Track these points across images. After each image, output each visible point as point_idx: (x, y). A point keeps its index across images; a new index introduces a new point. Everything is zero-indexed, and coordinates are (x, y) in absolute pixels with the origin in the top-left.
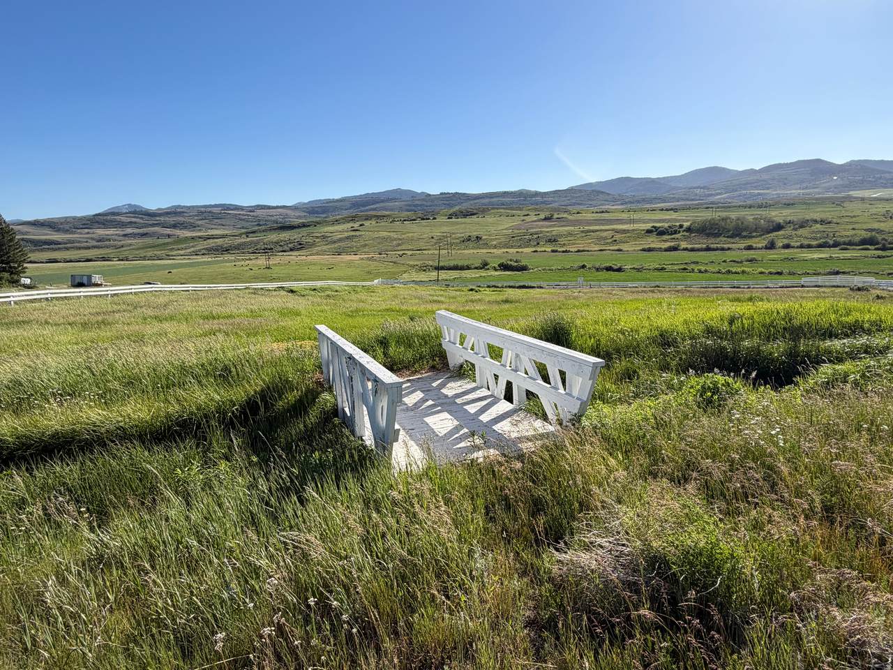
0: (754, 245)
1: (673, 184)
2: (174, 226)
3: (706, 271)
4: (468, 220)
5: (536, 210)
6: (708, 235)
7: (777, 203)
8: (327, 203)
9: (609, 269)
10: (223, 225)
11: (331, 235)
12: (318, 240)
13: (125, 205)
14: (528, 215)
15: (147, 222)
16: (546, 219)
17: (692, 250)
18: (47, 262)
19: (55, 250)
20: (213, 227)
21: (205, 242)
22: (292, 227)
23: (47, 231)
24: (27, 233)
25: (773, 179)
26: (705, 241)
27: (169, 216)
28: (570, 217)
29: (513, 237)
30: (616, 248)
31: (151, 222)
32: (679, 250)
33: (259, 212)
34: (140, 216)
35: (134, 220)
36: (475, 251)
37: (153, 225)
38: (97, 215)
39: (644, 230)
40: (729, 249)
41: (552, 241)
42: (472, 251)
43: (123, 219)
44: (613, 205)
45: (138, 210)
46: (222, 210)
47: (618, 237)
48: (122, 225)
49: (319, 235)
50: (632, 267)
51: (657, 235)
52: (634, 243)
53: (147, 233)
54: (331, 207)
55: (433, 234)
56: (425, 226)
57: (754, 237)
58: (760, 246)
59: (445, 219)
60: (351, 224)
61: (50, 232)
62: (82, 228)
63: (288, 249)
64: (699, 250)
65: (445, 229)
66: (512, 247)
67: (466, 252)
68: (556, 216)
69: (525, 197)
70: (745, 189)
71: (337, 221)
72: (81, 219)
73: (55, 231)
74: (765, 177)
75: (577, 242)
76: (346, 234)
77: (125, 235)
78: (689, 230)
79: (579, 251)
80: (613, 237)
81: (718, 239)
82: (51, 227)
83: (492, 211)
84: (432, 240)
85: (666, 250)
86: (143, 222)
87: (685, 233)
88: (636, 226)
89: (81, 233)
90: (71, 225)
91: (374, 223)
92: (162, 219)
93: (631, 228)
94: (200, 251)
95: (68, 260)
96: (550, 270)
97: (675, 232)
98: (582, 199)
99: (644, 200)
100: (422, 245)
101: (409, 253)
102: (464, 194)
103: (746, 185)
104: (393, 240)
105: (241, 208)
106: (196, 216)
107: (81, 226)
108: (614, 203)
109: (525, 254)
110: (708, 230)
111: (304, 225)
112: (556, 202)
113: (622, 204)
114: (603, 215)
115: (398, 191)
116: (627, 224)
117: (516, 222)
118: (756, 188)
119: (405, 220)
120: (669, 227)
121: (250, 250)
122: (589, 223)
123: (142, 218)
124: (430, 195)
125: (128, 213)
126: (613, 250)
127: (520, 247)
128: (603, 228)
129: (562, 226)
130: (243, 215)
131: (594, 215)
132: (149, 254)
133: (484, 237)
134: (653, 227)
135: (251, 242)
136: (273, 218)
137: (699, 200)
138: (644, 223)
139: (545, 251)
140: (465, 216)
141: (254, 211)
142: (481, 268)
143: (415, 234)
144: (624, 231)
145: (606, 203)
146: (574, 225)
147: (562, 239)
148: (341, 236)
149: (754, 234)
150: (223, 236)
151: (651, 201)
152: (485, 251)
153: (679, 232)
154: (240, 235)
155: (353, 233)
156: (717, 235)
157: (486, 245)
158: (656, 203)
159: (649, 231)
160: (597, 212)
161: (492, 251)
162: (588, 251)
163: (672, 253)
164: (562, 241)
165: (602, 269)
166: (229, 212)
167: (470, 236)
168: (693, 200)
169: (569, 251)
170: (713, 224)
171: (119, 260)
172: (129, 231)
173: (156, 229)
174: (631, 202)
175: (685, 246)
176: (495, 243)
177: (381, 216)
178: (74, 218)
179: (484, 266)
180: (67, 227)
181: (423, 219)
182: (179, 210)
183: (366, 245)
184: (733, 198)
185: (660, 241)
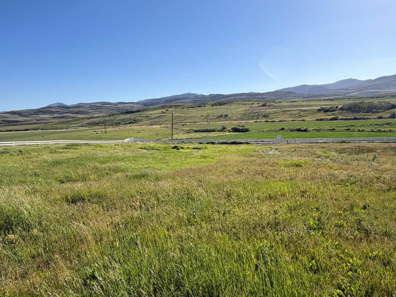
0: (383, 116)
1: (329, 88)
2: (77, 113)
3: (363, 130)
4: (222, 107)
5: (257, 101)
6: (353, 112)
7: (386, 96)
8: (153, 100)
9: (299, 130)
10: (101, 112)
11: (151, 115)
12: (143, 118)
13: (56, 103)
14: (253, 104)
15: (64, 111)
16: (263, 106)
17: (346, 119)
18: (6, 131)
19: (15, 125)
20: (96, 113)
21: (88, 120)
22: (132, 112)
23: (17, 116)
24: (7, 117)
25: (382, 84)
26: (352, 115)
27: (76, 108)
28: (276, 105)
29: (244, 115)
30: (302, 119)
31: (66, 111)
32: (338, 119)
33: (119, 106)
34: (62, 108)
35: (58, 110)
36: (223, 122)
37: (67, 113)
38: (41, 108)
39: (316, 110)
40: (368, 118)
41: (265, 116)
42: (221, 122)
43: (53, 110)
44: (298, 99)
45: (61, 105)
46: (102, 105)
47: (302, 113)
48: (53, 113)
49: (145, 116)
50: (313, 129)
51: (324, 112)
52: (311, 117)
53: (64, 117)
54: (155, 102)
55: (202, 114)
56: (199, 110)
57: (380, 112)
58: (387, 116)
59: (210, 107)
60: (162, 110)
61: (17, 117)
62: (33, 115)
63: (128, 123)
64: (350, 119)
65: (210, 111)
66: (244, 120)
67: (219, 123)
68: (268, 104)
69: (252, 96)
70: (367, 89)
71: (155, 108)
72: (33, 110)
73: (20, 116)
74: (377, 83)
75: (279, 117)
76: (158, 115)
77: (53, 118)
78: (342, 109)
79: (280, 121)
80: (299, 113)
81: (359, 114)
82: (19, 114)
83: (235, 102)
84: (202, 117)
85: (331, 120)
86: (63, 111)
87: (339, 111)
88: (312, 108)
89: (32, 117)
90: (28, 113)
91: (173, 109)
92: (72, 109)
93: (309, 109)
94: (84, 124)
95: (17, 130)
96: (262, 131)
97: (334, 110)
98: (282, 96)
99: (314, 96)
100: (196, 119)
101: (188, 124)
102: (222, 95)
103: (367, 88)
104: (181, 117)
105: (111, 104)
106: (88, 108)
107: (33, 114)
108: (298, 98)
109: (249, 124)
110: (353, 109)
111: (138, 111)
112: (268, 98)
113: (303, 98)
114: (293, 103)
115: (189, 94)
116: (307, 107)
117: (247, 107)
118: (373, 89)
119: (189, 108)
120: (330, 108)
121: (109, 124)
122: (285, 107)
123: (62, 109)
124: (204, 96)
125: (56, 107)
126: (300, 120)
127: (248, 120)
128: (294, 109)
129: (271, 109)
130: (112, 107)
131: (288, 103)
132: (60, 126)
133: (229, 115)
134: (321, 108)
135: (110, 120)
136: (126, 108)
137: (343, 95)
138: (316, 106)
139: (261, 122)
140: (220, 105)
141: (117, 105)
142: (221, 131)
143: (194, 114)
144: (305, 111)
145: (295, 98)
146: (278, 108)
147: (271, 115)
148: (156, 116)
149: (380, 111)
150: (97, 117)
151: (318, 96)
152: (229, 122)
153: (336, 110)
154: (106, 116)
155: (162, 114)
156: (358, 112)
157: (230, 119)
158: (321, 97)
159: (319, 110)
160: (290, 102)
161: (232, 122)
162: (285, 121)
163: (335, 121)
164: (271, 116)
165: (295, 130)
166: (105, 106)
167: (221, 115)
168: (339, 95)
169: (275, 121)
170: (356, 105)
171: (41, 130)
172: (56, 115)
173: (68, 114)
174: (307, 97)
175: (342, 118)
176: (235, 118)
177: (177, 106)
178: (30, 110)
179: (223, 129)
180: (26, 114)
181: (198, 107)
182: (81, 105)
183: (167, 120)
184: (361, 94)
185: (326, 115)
